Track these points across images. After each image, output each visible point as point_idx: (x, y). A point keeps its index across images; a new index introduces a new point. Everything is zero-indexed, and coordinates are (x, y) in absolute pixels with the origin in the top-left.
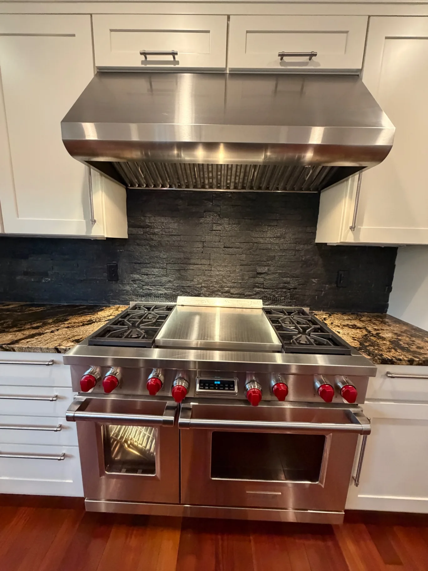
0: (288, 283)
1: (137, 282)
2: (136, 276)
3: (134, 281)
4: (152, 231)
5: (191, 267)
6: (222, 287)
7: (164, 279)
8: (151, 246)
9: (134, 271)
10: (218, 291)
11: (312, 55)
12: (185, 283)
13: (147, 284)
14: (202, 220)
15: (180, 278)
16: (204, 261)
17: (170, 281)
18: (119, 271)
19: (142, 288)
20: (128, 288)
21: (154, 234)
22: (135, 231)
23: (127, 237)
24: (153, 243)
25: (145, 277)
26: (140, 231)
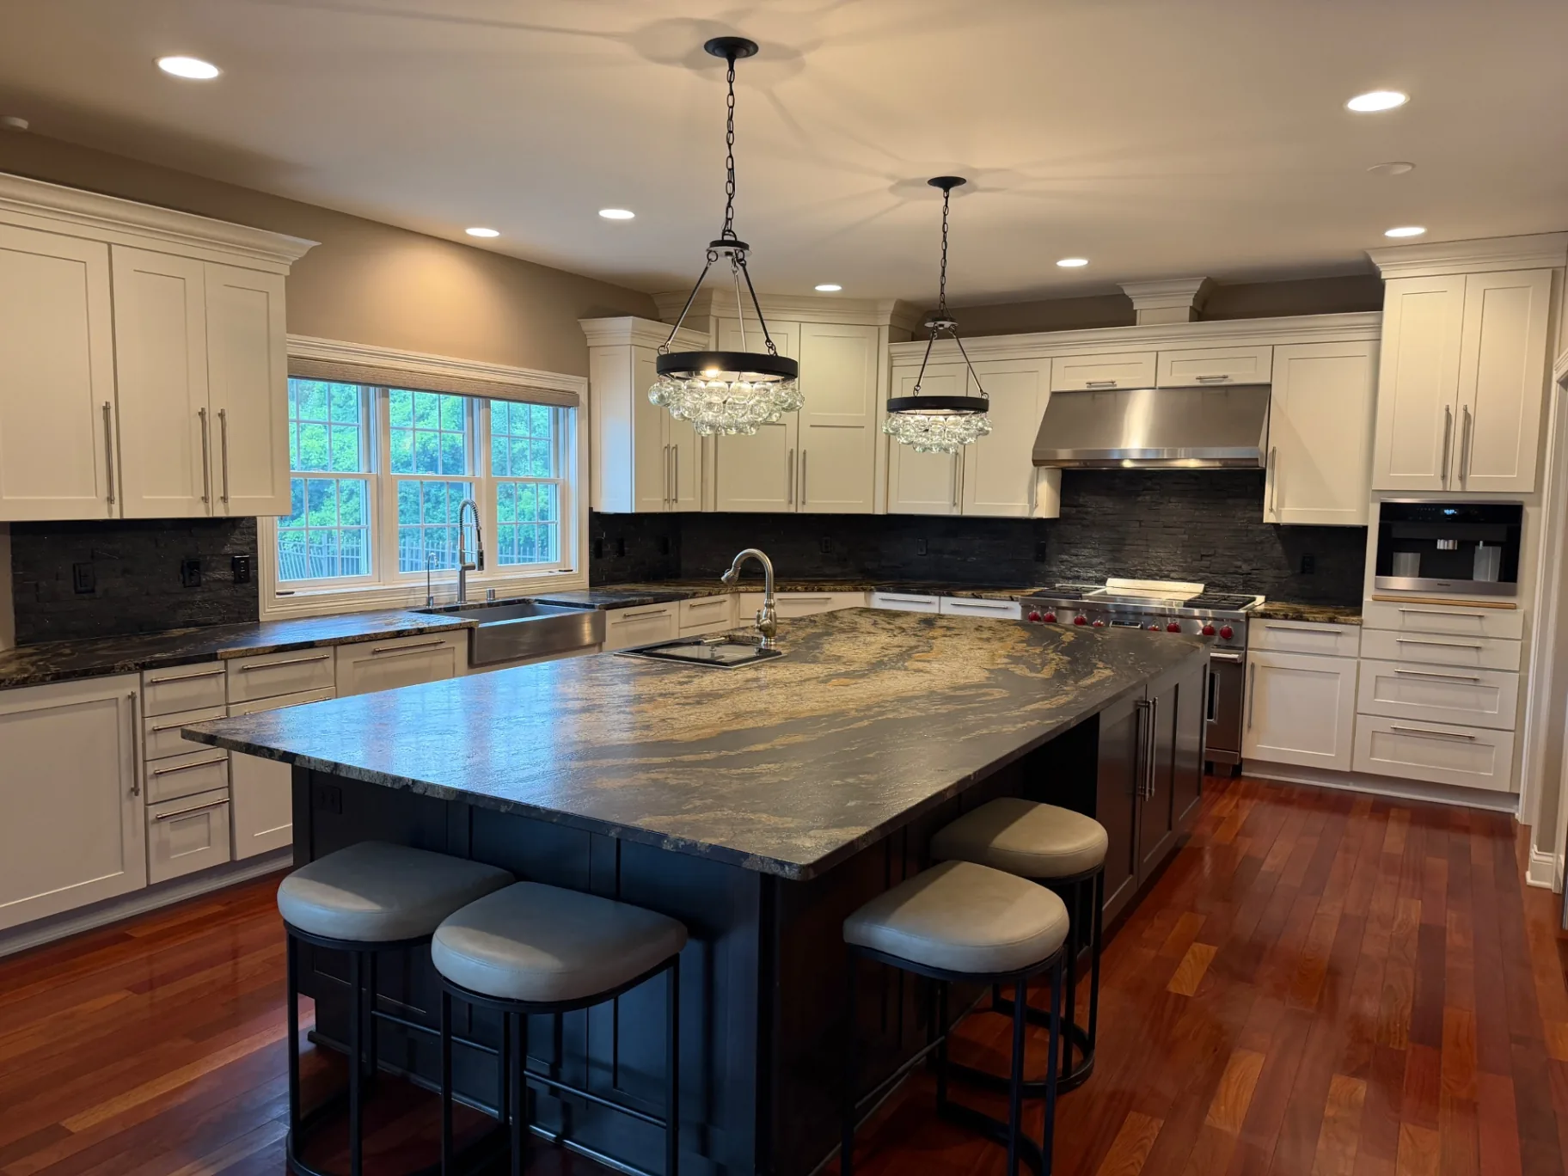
0: (1240, 567)
1: (1065, 563)
2: (1065, 557)
3: (1062, 562)
4: (1085, 509)
5: (1127, 548)
6: (1161, 570)
7: (1095, 561)
8: (1083, 526)
9: (1063, 552)
10: (1157, 575)
11: (1225, 377)
12: (1118, 566)
13: (1076, 566)
14: (1140, 499)
15: (1114, 560)
16: (1139, 542)
17: (1101, 563)
18: (1047, 551)
19: (1069, 570)
20: (1054, 569)
21: (1087, 513)
22: (1066, 509)
23: (1058, 516)
24: (1085, 522)
25: (1074, 558)
26: (1074, 510)
